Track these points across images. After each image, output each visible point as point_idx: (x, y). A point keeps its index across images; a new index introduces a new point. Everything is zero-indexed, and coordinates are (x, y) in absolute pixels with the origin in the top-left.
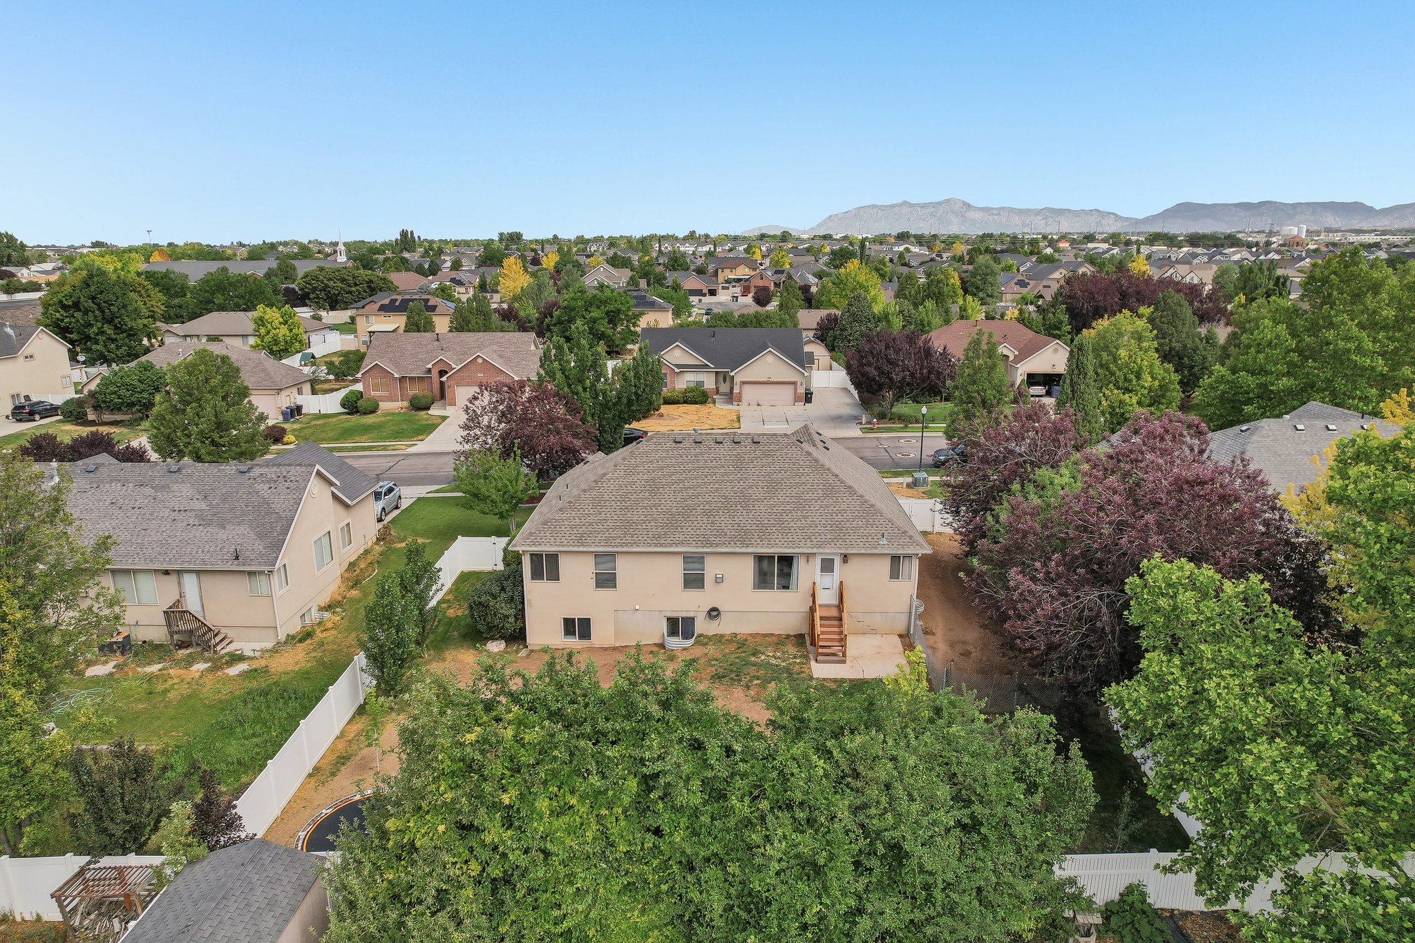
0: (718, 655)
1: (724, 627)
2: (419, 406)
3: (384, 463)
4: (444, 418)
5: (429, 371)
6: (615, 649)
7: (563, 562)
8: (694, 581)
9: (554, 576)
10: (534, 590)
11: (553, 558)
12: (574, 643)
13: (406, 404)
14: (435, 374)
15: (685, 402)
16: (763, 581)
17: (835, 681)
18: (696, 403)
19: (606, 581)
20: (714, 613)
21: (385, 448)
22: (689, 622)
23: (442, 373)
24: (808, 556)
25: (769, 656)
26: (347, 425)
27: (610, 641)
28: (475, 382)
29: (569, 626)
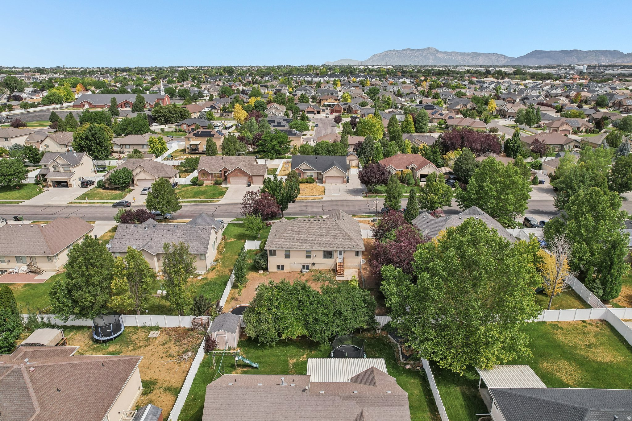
0: (314, 274)
1: (316, 267)
2: (217, 183)
3: (212, 208)
4: (227, 188)
5: (221, 171)
6: (290, 272)
7: (277, 252)
8: (308, 257)
9: (275, 255)
10: (270, 259)
11: (275, 251)
12: (280, 271)
13: (213, 182)
14: (223, 172)
16: (325, 257)
17: (341, 281)
18: (310, 183)
19: (287, 256)
20: (314, 264)
21: (211, 201)
22: (308, 266)
23: (225, 172)
24: (336, 251)
25: (327, 275)
26: (195, 190)
27: (289, 271)
28: (236, 176)
29: (279, 267)
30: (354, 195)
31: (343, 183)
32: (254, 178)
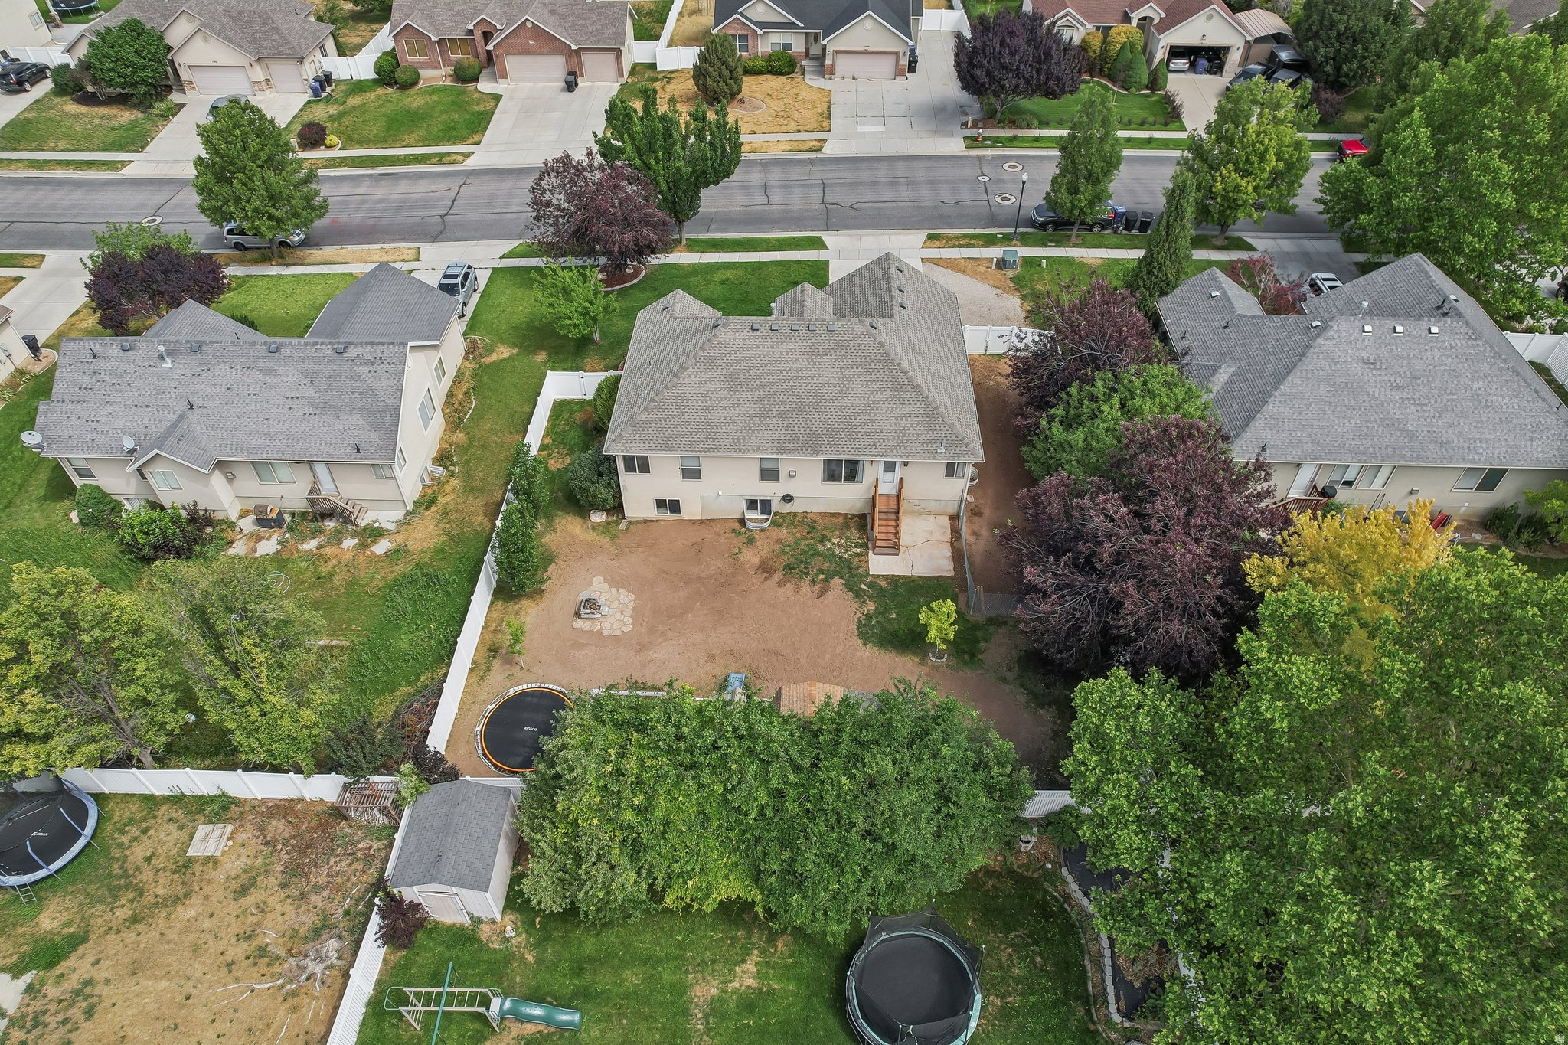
0: (791, 540)
1: (796, 507)
2: (465, 76)
3: (443, 190)
4: (497, 98)
5: (470, 32)
6: (702, 522)
7: (653, 462)
8: (770, 475)
9: (646, 471)
11: (644, 459)
12: (666, 515)
13: (450, 70)
14: (478, 36)
15: (770, 72)
16: (831, 477)
17: (886, 578)
18: (782, 74)
19: (692, 474)
20: (788, 498)
21: (440, 158)
22: (766, 504)
23: (487, 36)
24: (872, 462)
25: (837, 545)
26: (389, 109)
27: (697, 514)
28: (526, 51)
29: (661, 504)
30: (936, 133)
31: (899, 72)
32: (587, 59)
